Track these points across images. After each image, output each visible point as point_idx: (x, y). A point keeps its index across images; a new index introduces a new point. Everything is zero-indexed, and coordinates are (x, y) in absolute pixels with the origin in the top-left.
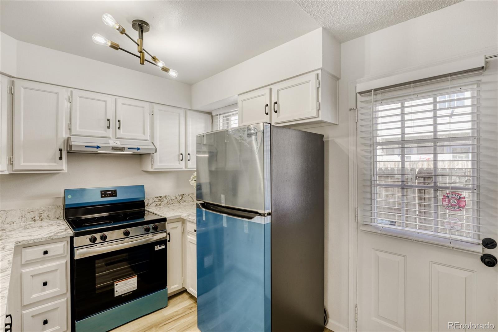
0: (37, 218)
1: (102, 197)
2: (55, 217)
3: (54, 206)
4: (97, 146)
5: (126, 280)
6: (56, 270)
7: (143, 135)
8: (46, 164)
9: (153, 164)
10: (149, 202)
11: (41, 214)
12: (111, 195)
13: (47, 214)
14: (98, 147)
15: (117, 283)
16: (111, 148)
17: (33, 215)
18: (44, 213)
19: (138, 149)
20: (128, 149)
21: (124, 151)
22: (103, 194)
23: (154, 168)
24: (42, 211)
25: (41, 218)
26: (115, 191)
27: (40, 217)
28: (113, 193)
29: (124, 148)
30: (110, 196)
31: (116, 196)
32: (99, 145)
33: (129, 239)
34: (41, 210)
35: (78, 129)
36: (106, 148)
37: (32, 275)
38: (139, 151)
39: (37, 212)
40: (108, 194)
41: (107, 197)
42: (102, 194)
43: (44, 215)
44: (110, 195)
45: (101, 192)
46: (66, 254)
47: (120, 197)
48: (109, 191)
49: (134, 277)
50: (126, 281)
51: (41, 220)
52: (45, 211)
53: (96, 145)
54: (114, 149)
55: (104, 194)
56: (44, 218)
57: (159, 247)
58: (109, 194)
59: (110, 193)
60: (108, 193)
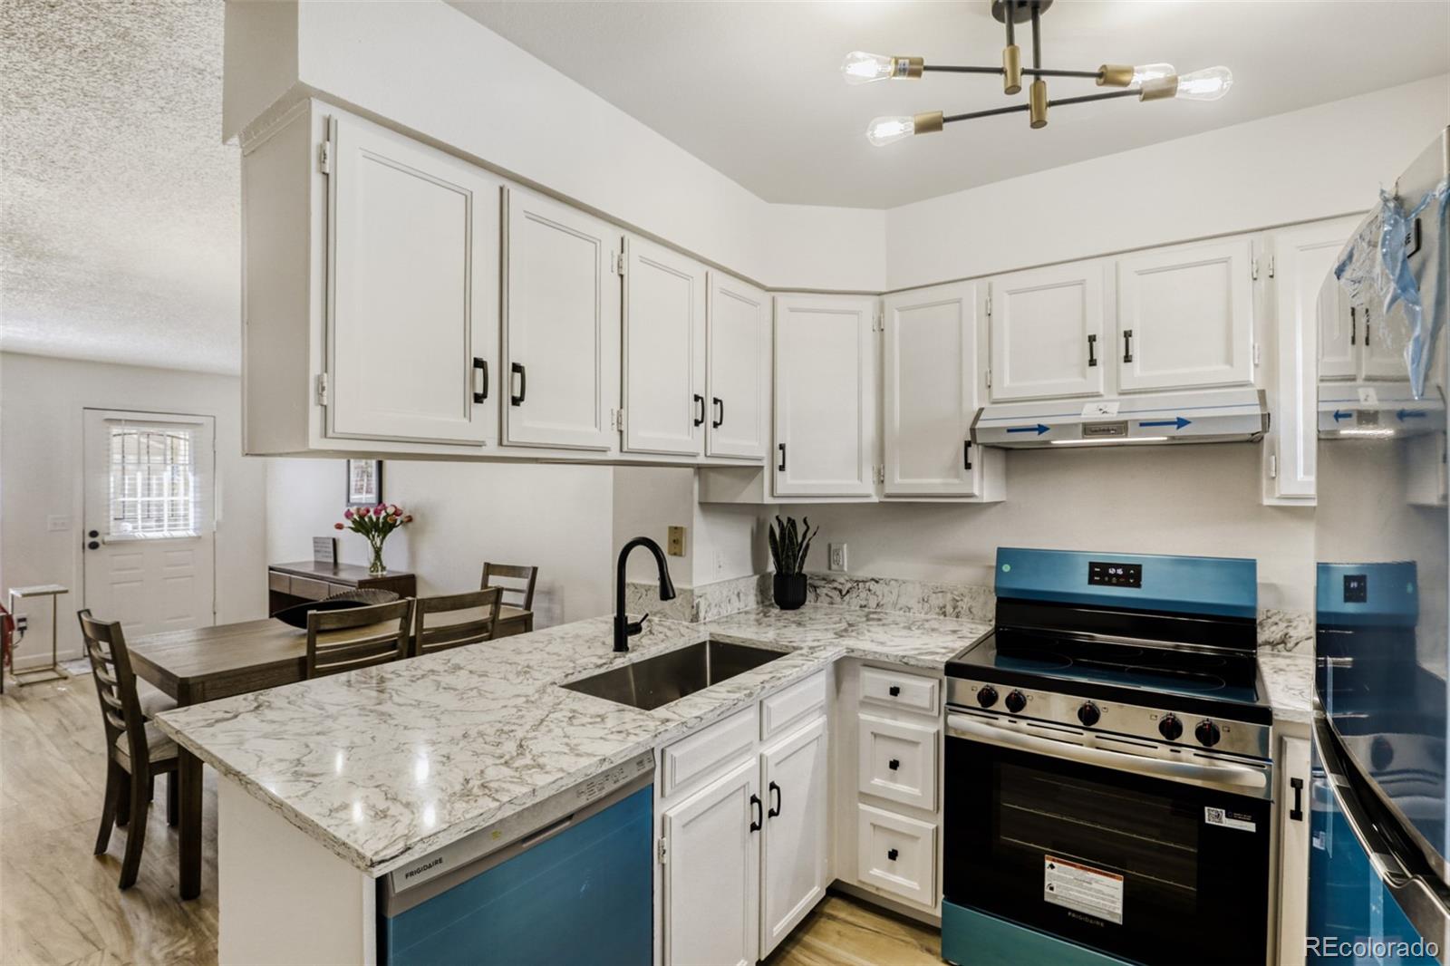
0: (949, 609)
1: (1091, 581)
2: (985, 616)
3: (983, 588)
4: (1039, 425)
5: (1082, 868)
6: (915, 744)
7: (1228, 367)
8: (938, 481)
9: (1274, 478)
10: (1292, 632)
11: (958, 601)
12: (1122, 580)
13: (969, 605)
14: (1041, 429)
15: (1055, 864)
16: (1081, 428)
17: (941, 600)
18: (962, 600)
19: (1181, 423)
20: (1142, 425)
21: (1126, 436)
22: (1097, 574)
23: (1277, 495)
24: (958, 596)
25: (957, 610)
26: (1138, 568)
27: (954, 609)
28: (1131, 575)
29: (1126, 422)
30: (1118, 584)
31: (1137, 584)
32: (1044, 422)
33: (1097, 737)
34: (956, 593)
35: (1007, 382)
36: (1065, 429)
37: (875, 731)
38: (1184, 431)
39: (949, 596)
40: (1111, 576)
41: (1109, 583)
42: (1092, 574)
43: (963, 605)
44: (1118, 580)
45: (1092, 565)
46: (936, 713)
47: (1151, 590)
48: (1117, 566)
49: (1111, 876)
50: (1081, 871)
51: (957, 617)
52: (965, 597)
53: (1034, 423)
54: (1089, 429)
55: (1100, 572)
56: (963, 612)
57: (1224, 818)
58: (1116, 575)
59: (1120, 572)
60: (1112, 571)
